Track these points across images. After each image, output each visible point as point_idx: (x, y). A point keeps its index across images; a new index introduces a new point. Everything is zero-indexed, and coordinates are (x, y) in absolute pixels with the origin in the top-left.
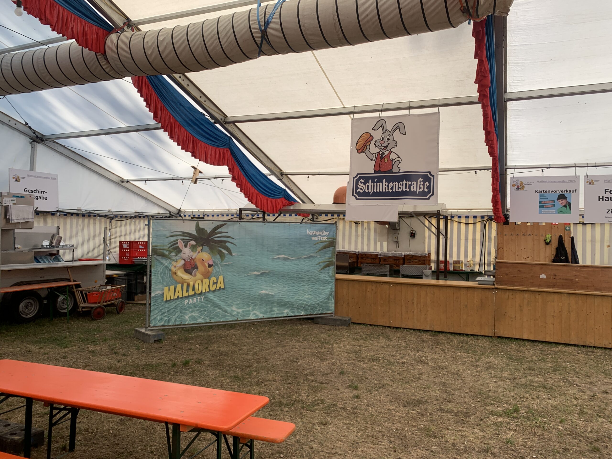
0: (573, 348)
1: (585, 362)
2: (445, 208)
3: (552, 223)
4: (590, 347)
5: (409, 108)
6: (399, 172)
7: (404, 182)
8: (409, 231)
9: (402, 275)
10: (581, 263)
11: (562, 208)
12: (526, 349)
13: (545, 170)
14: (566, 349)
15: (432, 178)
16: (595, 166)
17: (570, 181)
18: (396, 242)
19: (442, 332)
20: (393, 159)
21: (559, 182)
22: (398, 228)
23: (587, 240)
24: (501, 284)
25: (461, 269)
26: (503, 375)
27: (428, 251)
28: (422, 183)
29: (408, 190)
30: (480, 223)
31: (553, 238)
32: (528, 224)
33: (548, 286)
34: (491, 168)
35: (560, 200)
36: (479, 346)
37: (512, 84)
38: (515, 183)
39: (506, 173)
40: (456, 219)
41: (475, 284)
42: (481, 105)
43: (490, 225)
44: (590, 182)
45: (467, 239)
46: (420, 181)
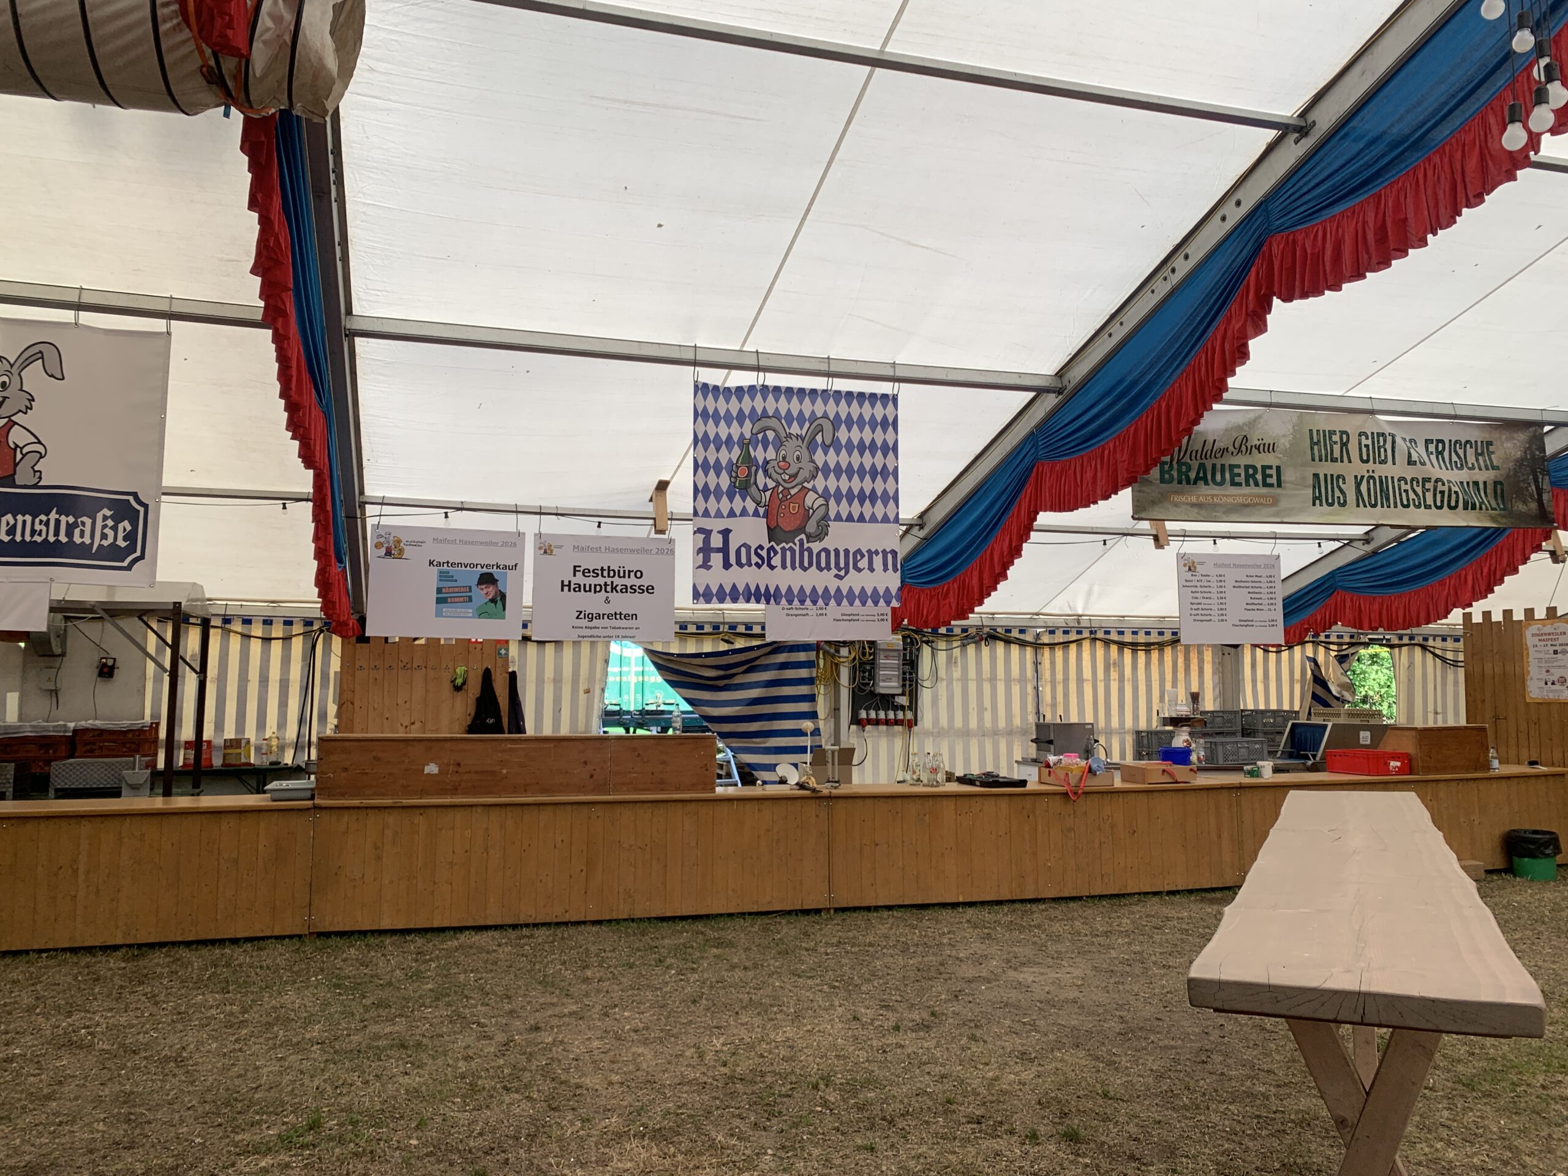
0: (490, 933)
1: (508, 963)
2: (200, 596)
3: (470, 640)
4: (527, 925)
5: (79, 307)
6: (35, 486)
7: (53, 515)
8: (97, 658)
9: (57, 790)
10: (530, 730)
11: (486, 603)
12: (383, 955)
13: (452, 514)
14: (477, 938)
15: (142, 510)
16: (556, 514)
17: (505, 544)
18: (51, 691)
19: (162, 945)
20: (17, 446)
21: (482, 543)
22: (57, 650)
23: (546, 678)
24: (330, 796)
25: (243, 760)
26: (308, 1036)
27: (152, 716)
28: (110, 523)
29: (63, 538)
30: (301, 637)
31: (471, 675)
32: (417, 642)
33: (443, 792)
34: (311, 497)
35: (483, 587)
36: (261, 967)
37: (362, 296)
38: (382, 540)
39: (363, 513)
40: (237, 626)
41: (263, 800)
42: (270, 331)
43: (328, 644)
44: (546, 548)
45: (264, 681)
46: (105, 518)
